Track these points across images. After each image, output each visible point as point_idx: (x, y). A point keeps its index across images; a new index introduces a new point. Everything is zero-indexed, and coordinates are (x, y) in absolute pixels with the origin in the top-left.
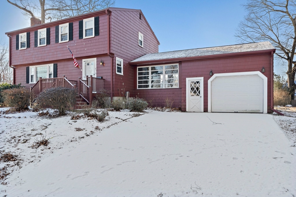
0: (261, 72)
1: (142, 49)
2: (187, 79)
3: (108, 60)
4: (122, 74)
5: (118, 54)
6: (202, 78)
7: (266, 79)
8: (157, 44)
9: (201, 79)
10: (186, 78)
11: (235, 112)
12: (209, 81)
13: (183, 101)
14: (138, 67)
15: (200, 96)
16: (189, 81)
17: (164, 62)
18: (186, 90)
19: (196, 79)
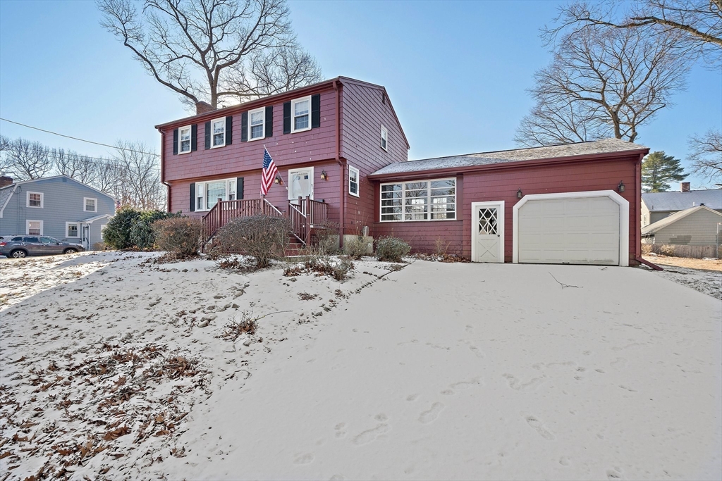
0: (618, 191)
1: (386, 154)
2: (474, 204)
3: (334, 170)
4: (357, 195)
5: (352, 160)
6: (502, 203)
7: (625, 204)
8: (405, 148)
9: (500, 206)
10: (472, 203)
11: (563, 264)
12: (515, 208)
13: (464, 243)
14: (381, 185)
15: (497, 234)
16: (476, 207)
17: (429, 175)
18: (471, 223)
19: (488, 205)
